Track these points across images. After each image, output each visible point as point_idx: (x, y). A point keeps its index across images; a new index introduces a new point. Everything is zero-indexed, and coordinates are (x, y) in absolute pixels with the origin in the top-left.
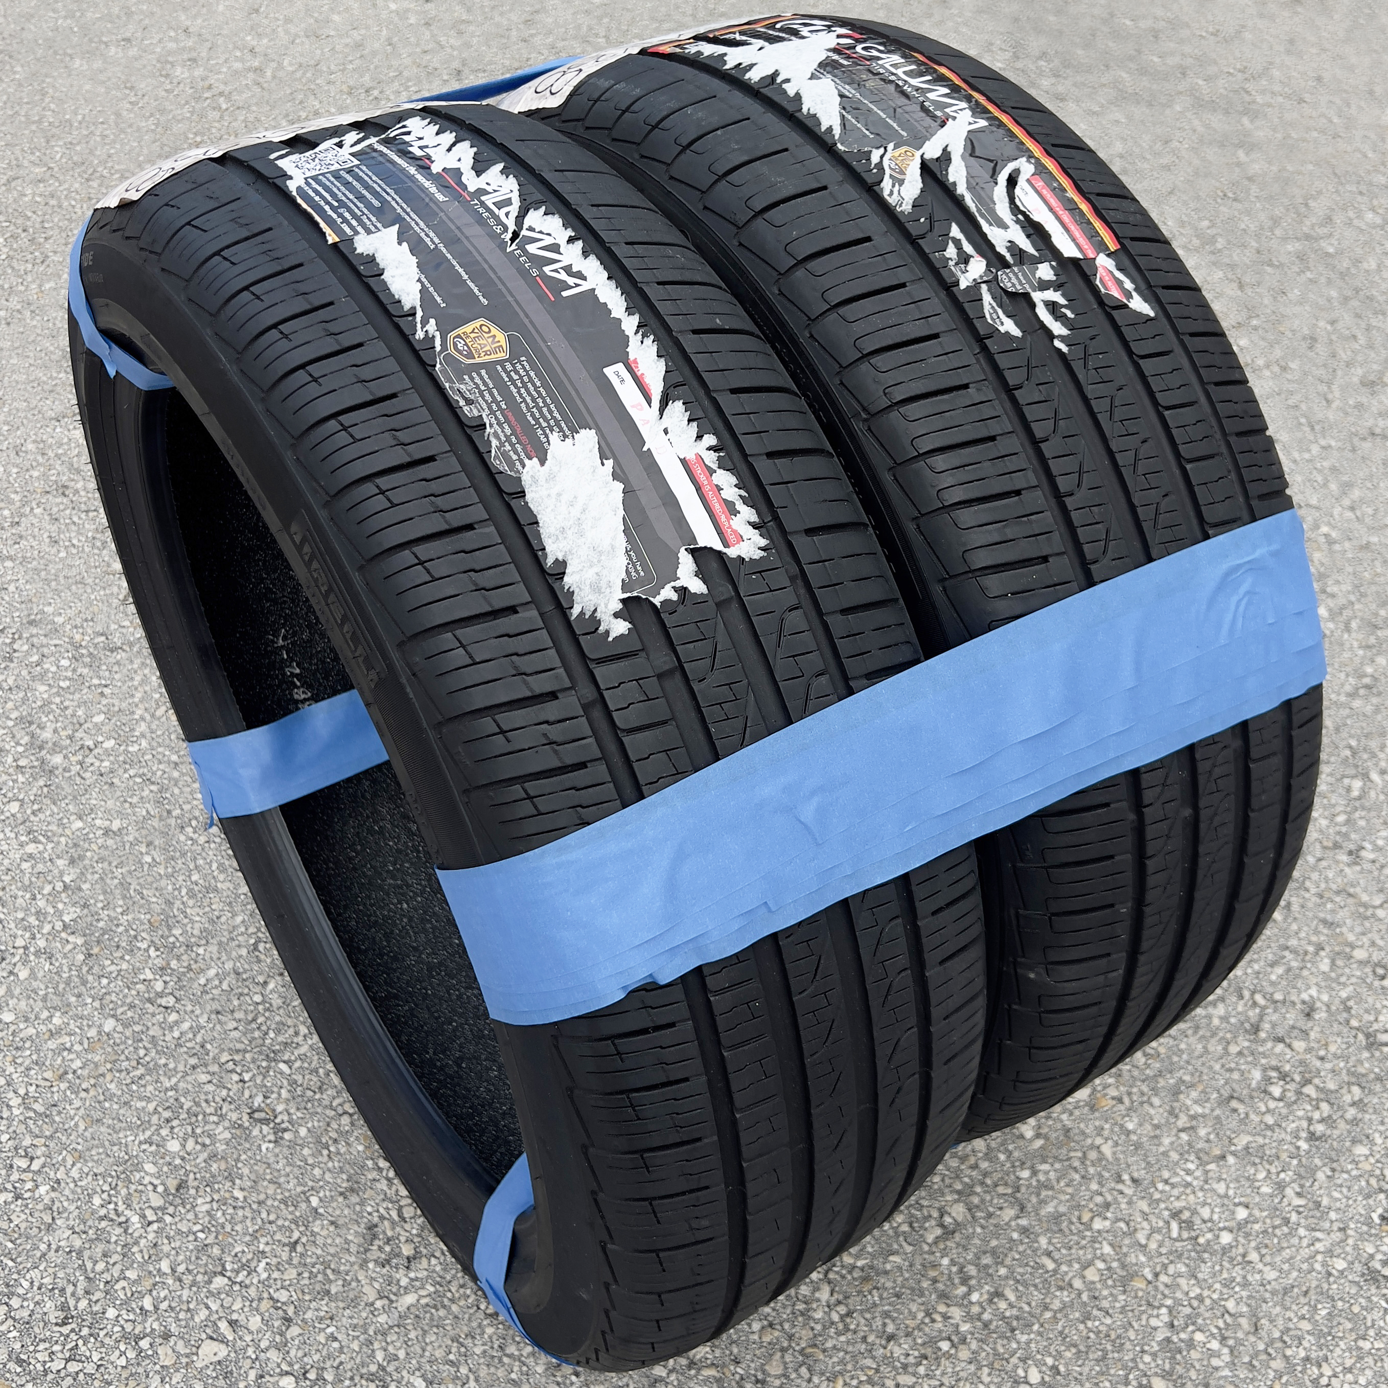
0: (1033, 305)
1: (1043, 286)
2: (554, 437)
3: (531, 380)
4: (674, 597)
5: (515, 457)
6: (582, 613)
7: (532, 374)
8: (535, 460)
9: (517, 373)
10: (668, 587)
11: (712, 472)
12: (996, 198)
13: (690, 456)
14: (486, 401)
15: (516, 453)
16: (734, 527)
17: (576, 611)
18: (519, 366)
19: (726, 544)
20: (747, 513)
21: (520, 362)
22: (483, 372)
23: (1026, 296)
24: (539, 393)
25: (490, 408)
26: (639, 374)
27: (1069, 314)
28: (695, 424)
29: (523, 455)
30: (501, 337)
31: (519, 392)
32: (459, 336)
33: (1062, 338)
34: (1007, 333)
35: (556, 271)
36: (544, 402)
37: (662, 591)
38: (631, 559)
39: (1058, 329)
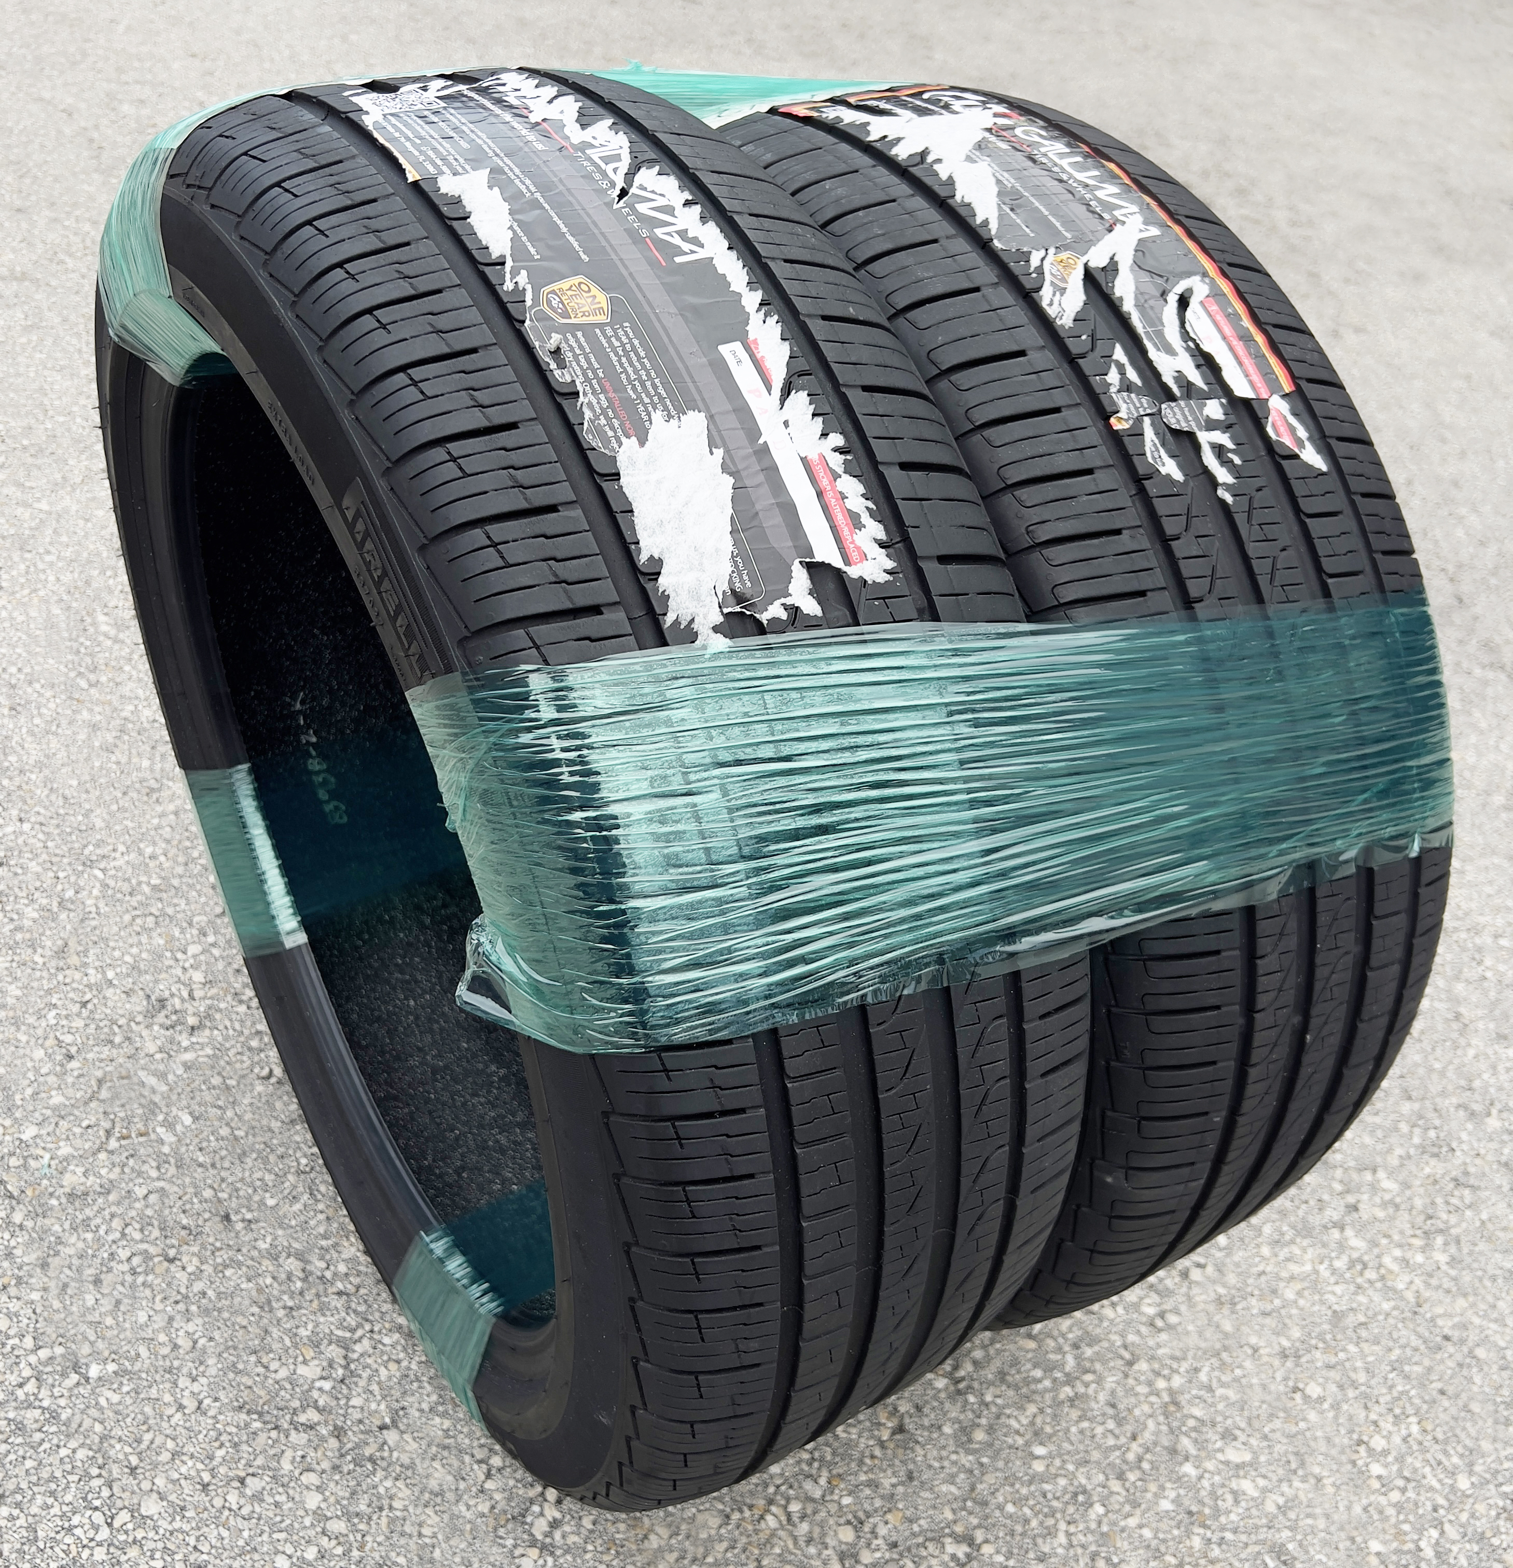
2: (658, 416)
3: (634, 349)
4: (784, 615)
5: (611, 433)
6: (677, 622)
7: (636, 342)
8: (634, 439)
9: (619, 339)
10: (777, 603)
11: (836, 476)
13: (813, 456)
14: (581, 367)
15: (612, 428)
16: (858, 543)
17: (669, 619)
18: (620, 332)
19: (847, 561)
20: (874, 529)
21: (622, 327)
22: (579, 334)
24: (642, 364)
25: (585, 374)
26: (759, 356)
28: (820, 420)
29: (619, 431)
30: (602, 299)
31: (619, 361)
32: (553, 292)
35: (669, 234)
36: (648, 375)
37: (770, 608)
38: (736, 566)
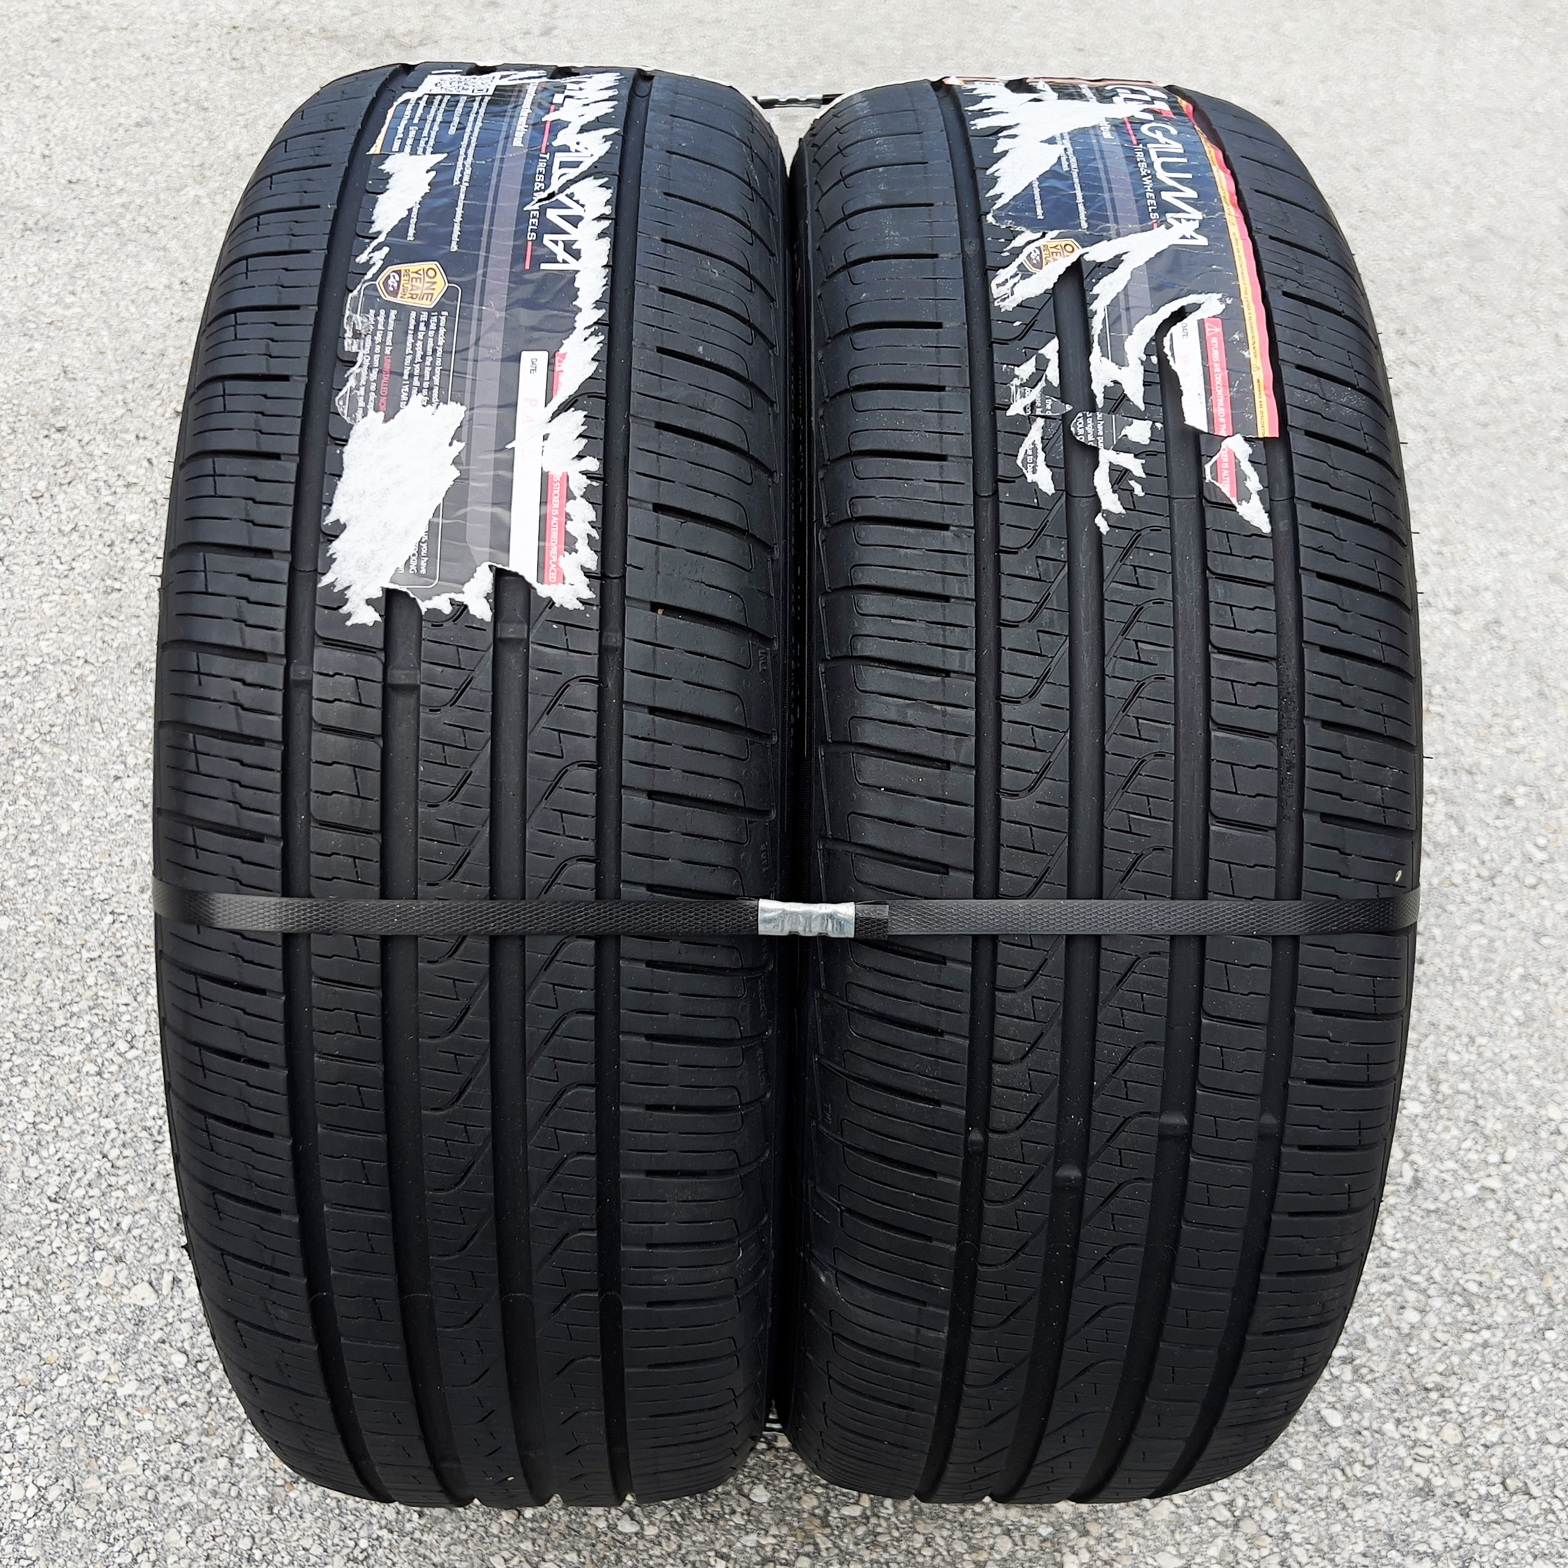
0: (1096, 465)
1: (1124, 446)
2: (418, 399)
4: (447, 609)
5: (361, 404)
6: (332, 585)
8: (381, 415)
10: (446, 597)
11: (570, 496)
12: (1137, 328)
13: (556, 473)
15: (366, 401)
16: (561, 565)
17: (325, 580)
18: (434, 319)
21: (439, 316)
22: (394, 312)
23: (1095, 451)
25: (372, 349)
26: (557, 369)
27: (1138, 490)
28: (584, 441)
29: (371, 405)
30: (440, 286)
31: (415, 343)
32: (398, 272)
33: (1108, 515)
34: (1035, 484)
35: (556, 242)
36: (433, 362)
37: (436, 599)
38: (419, 552)
39: (1110, 502)
